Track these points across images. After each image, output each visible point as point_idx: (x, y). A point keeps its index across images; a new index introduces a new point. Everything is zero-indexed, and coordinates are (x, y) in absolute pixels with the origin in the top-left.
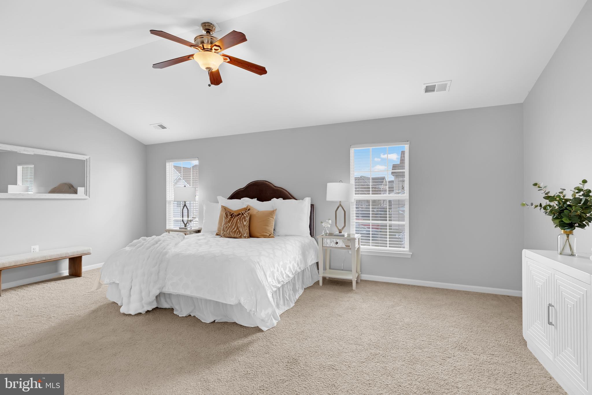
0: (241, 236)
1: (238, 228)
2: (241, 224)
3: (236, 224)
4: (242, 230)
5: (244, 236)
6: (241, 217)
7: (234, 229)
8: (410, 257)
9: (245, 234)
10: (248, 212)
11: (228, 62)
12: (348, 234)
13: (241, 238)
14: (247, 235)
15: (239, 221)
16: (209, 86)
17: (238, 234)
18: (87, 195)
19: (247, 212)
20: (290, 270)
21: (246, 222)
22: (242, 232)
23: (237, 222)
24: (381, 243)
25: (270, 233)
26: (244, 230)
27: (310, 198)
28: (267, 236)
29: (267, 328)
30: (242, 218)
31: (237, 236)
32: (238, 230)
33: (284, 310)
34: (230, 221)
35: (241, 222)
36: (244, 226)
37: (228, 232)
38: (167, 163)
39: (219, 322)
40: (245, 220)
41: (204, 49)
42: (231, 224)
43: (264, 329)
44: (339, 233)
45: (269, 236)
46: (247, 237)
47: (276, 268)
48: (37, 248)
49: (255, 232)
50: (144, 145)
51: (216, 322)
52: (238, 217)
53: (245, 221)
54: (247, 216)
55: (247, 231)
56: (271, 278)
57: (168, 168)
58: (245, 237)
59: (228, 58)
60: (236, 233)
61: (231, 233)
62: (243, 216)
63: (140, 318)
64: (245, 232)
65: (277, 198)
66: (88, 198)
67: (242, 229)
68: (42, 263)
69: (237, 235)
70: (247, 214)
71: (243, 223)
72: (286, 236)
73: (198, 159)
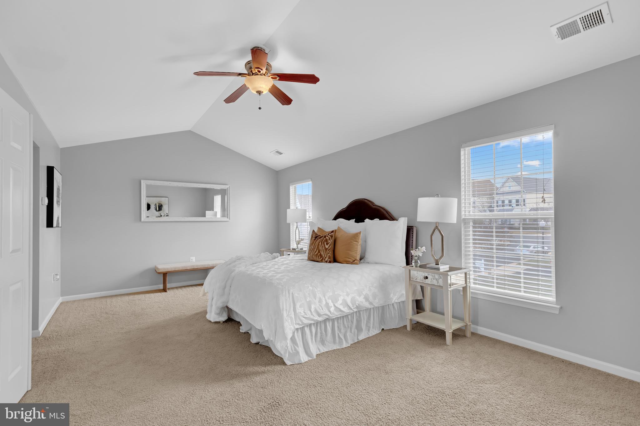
0: (322, 260)
1: (319, 252)
2: (322, 247)
3: (317, 247)
4: (323, 254)
5: (325, 260)
6: (323, 239)
7: (316, 252)
8: (557, 312)
9: (327, 259)
10: (331, 234)
11: (279, 80)
12: (449, 267)
13: (322, 262)
14: (329, 259)
15: (320, 243)
16: (260, 109)
17: (320, 258)
18: (228, 218)
19: (329, 235)
20: (345, 303)
21: (329, 245)
22: (324, 256)
23: (318, 245)
24: (509, 285)
25: (354, 259)
26: (326, 253)
27: (407, 218)
28: (350, 262)
29: (292, 363)
30: (324, 241)
31: (319, 260)
32: (319, 254)
33: (331, 349)
34: (313, 244)
35: (323, 245)
36: (326, 249)
37: (311, 255)
38: (290, 186)
39: (262, 344)
40: (327, 242)
41: (253, 74)
42: (313, 247)
43: (288, 363)
44: (436, 265)
45: (353, 262)
46: (328, 262)
47: (317, 299)
48: (193, 259)
49: (339, 256)
50: (276, 171)
51: (260, 344)
52: (320, 239)
53: (327, 244)
54: (330, 239)
55: (329, 255)
56: (303, 308)
57: (291, 191)
58: (326, 262)
59: (277, 76)
60: (317, 256)
61: (313, 256)
62: (325, 239)
63: (217, 325)
64: (327, 256)
65: (372, 219)
66: (229, 220)
67: (324, 252)
68: (190, 270)
69: (318, 258)
70: (330, 237)
71: (325, 246)
72: (376, 263)
73: (312, 180)
